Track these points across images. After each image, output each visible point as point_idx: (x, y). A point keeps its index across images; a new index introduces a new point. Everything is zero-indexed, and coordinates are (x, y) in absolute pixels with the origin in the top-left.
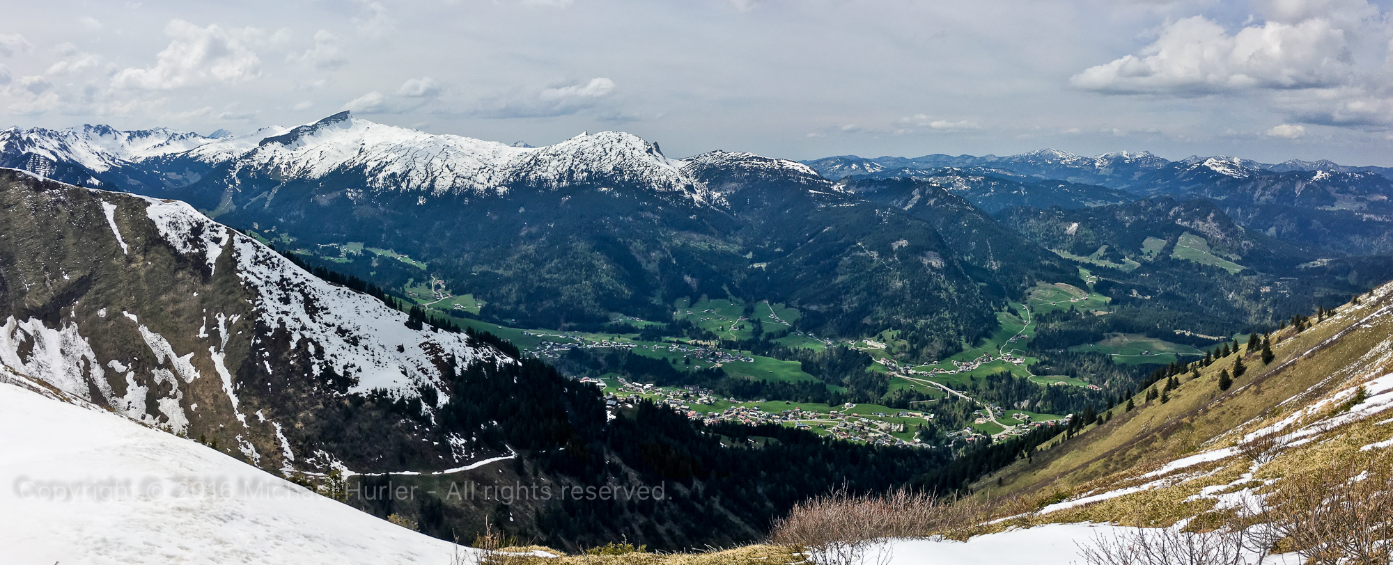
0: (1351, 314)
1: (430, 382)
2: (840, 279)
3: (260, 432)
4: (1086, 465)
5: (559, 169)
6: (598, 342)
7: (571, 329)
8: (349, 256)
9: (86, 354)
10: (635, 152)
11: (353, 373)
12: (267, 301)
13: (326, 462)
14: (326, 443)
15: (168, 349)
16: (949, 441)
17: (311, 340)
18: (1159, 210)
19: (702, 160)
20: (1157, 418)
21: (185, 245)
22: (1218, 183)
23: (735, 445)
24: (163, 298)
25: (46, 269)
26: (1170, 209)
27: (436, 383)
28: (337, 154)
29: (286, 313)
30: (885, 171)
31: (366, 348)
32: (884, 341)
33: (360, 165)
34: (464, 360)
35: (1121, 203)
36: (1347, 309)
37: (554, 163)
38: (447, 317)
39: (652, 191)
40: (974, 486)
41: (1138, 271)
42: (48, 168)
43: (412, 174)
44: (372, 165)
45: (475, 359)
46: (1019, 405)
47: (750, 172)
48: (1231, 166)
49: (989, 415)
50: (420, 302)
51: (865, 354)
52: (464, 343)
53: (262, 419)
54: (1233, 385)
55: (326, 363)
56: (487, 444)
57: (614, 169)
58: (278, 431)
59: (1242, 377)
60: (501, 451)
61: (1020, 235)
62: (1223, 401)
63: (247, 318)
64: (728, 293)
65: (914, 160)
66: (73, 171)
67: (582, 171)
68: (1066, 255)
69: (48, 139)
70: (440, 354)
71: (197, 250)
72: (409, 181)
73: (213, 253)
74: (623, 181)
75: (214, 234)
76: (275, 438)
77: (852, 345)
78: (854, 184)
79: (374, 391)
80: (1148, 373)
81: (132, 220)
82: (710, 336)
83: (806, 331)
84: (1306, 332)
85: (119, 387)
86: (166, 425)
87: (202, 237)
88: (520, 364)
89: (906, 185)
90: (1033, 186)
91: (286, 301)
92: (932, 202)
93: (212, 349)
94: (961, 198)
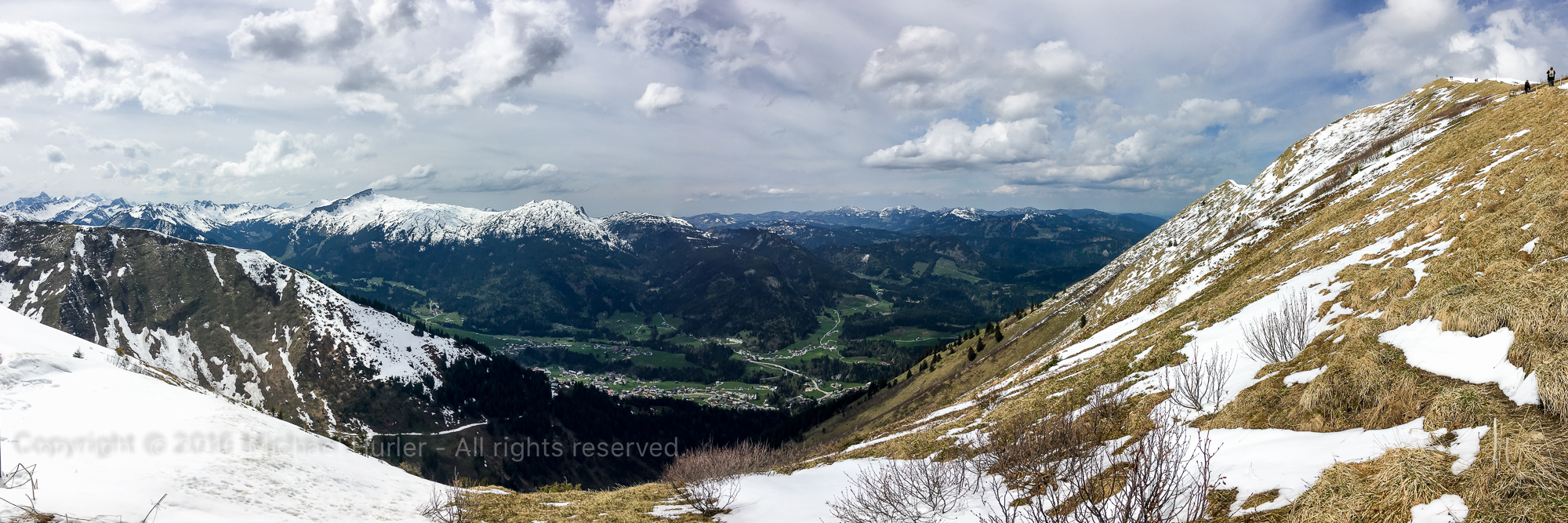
0: (1052, 306)
1: (429, 372)
2: (709, 297)
3: (312, 405)
4: (882, 416)
5: (516, 226)
6: (545, 343)
7: (526, 335)
8: (373, 286)
9: (196, 352)
10: (568, 214)
11: (377, 366)
12: (317, 317)
13: (358, 426)
14: (358, 413)
15: (251, 350)
16: (788, 405)
17: (348, 344)
18: (923, 244)
19: (613, 218)
20: (928, 382)
21: (262, 280)
22: (961, 225)
23: (641, 413)
24: (247, 315)
25: (169, 296)
26: (930, 243)
27: (433, 373)
28: (364, 218)
29: (331, 326)
30: (738, 223)
31: (385, 349)
32: (741, 338)
33: (380, 225)
34: (452, 357)
35: (897, 240)
36: (1049, 302)
37: (513, 222)
38: (441, 327)
39: (581, 240)
40: (806, 434)
41: (911, 285)
42: (170, 229)
43: (416, 230)
44: (388, 225)
45: (460, 356)
46: (835, 378)
47: (647, 226)
48: (969, 213)
49: (814, 386)
50: (422, 317)
51: (729, 348)
52: (452, 346)
53: (314, 396)
54: (977, 357)
55: (358, 359)
56: (468, 415)
57: (553, 225)
58: (325, 405)
59: (983, 351)
60: (477, 419)
61: (831, 263)
62: (971, 368)
63: (305, 329)
64: (634, 308)
65: (758, 215)
66: (188, 231)
67: (532, 227)
68: (861, 276)
69: (170, 210)
70: (436, 353)
71: (270, 284)
72: (413, 236)
73: (281, 285)
74: (560, 233)
75: (282, 273)
76: (323, 410)
77: (719, 342)
78: (718, 232)
79: (391, 378)
80: (919, 353)
81: (227, 263)
82: (622, 338)
83: (687, 333)
84: (1024, 319)
85: (218, 375)
86: (248, 400)
87: (273, 274)
88: (491, 359)
89: (754, 232)
90: (839, 231)
91: (331, 317)
92: (771, 243)
93: (280, 349)
94: (790, 240)
